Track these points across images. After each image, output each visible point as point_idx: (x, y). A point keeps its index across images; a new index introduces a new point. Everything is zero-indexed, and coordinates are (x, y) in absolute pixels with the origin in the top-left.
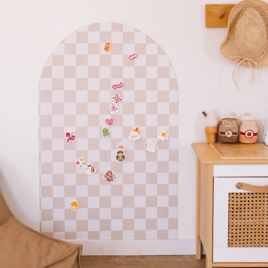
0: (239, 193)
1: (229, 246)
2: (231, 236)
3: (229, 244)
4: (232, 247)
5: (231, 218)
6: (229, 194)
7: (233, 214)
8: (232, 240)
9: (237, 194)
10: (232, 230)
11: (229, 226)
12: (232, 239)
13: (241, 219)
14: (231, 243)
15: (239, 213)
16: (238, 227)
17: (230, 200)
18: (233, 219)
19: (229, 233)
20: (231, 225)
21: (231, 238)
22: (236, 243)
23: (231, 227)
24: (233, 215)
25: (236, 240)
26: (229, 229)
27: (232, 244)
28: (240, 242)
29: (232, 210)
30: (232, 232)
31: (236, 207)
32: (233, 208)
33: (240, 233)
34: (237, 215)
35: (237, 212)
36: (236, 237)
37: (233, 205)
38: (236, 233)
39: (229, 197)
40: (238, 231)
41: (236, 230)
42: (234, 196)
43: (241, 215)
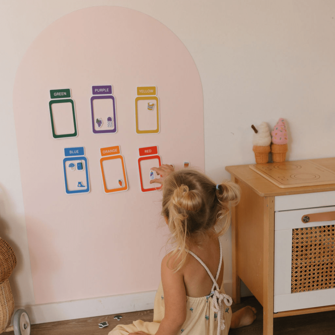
0: (304, 228)
1: (292, 292)
2: (295, 279)
3: (292, 290)
4: (296, 292)
5: (295, 258)
6: (293, 230)
7: (297, 253)
8: (296, 285)
9: (302, 229)
10: (296, 272)
11: (292, 268)
12: (296, 283)
13: (306, 259)
14: (294, 287)
15: (304, 252)
17: (294, 238)
18: (297, 260)
19: (292, 276)
20: (295, 267)
22: (300, 288)
23: (295, 269)
24: (297, 256)
25: (301, 284)
26: (292, 272)
27: (296, 288)
28: (305, 285)
29: (296, 249)
30: (295, 275)
31: (301, 245)
32: (297, 247)
33: (305, 275)
34: (302, 255)
35: (302, 251)
36: (301, 280)
37: (297, 243)
38: (301, 276)
39: (293, 234)
40: (303, 273)
41: (301, 272)
42: (299, 232)
43: (306, 255)
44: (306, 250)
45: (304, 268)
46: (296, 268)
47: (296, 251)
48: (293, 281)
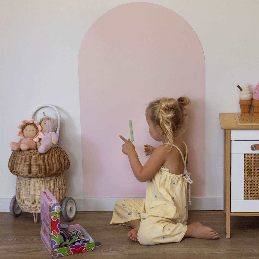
0: (253, 154)
1: (245, 199)
2: (246, 190)
3: (245, 197)
4: (247, 199)
6: (245, 154)
7: (248, 171)
8: (247, 194)
9: (251, 154)
10: (247, 185)
11: (244, 182)
13: (254, 176)
14: (246, 196)
15: (253, 171)
16: (252, 183)
17: (245, 160)
18: (248, 176)
19: (244, 188)
20: (246, 181)
21: (246, 192)
22: (251, 196)
23: (246, 183)
24: (248, 173)
25: (251, 194)
26: (244, 185)
27: (247, 197)
28: (254, 195)
29: (247, 168)
30: (247, 187)
31: (250, 165)
32: (248, 167)
33: (254, 188)
34: (251, 173)
35: (251, 170)
36: (251, 191)
37: (248, 164)
38: (251, 188)
39: (245, 157)
40: (252, 186)
41: (251, 185)
42: (249, 156)
43: (255, 173)
44: (255, 170)
45: (253, 183)
46: (248, 182)
47: (247, 169)
48: (245, 191)
